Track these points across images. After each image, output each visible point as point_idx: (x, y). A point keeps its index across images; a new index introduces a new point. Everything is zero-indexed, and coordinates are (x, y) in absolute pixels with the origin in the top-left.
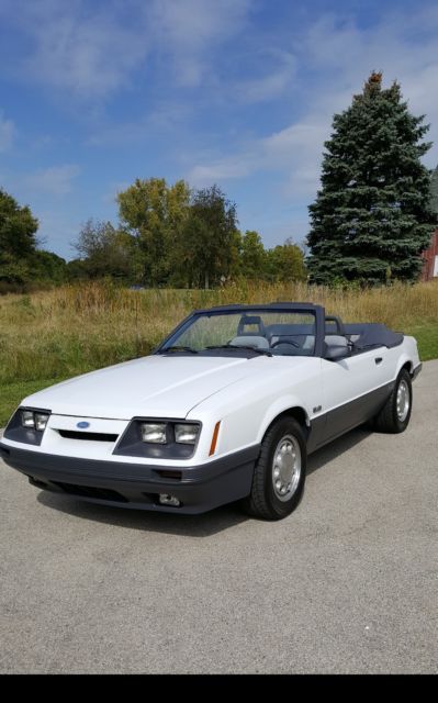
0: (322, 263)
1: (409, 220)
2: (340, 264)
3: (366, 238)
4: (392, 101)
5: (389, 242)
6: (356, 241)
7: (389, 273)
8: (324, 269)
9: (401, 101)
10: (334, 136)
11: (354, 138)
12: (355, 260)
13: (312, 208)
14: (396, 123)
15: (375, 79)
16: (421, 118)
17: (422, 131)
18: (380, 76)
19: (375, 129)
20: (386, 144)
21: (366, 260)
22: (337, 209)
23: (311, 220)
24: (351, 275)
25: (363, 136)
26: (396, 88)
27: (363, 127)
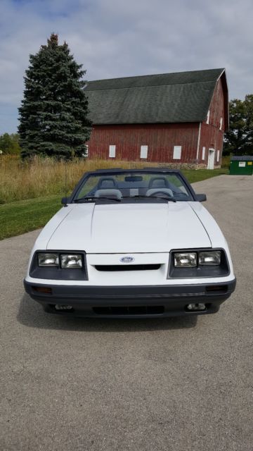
0: (30, 144)
1: (79, 123)
2: (43, 146)
3: (57, 131)
4: (65, 53)
5: (70, 135)
6: (52, 132)
7: (73, 153)
8: (31, 148)
9: (70, 54)
10: (30, 68)
11: (45, 71)
12: (51, 143)
13: (20, 110)
14: (69, 67)
15: (54, 38)
16: (81, 66)
17: (82, 73)
18: (56, 36)
19: (58, 68)
20: (65, 78)
21: (58, 145)
22: (38, 112)
23: (20, 116)
24: (50, 153)
25: (51, 70)
26: (66, 45)
27: (51, 65)
